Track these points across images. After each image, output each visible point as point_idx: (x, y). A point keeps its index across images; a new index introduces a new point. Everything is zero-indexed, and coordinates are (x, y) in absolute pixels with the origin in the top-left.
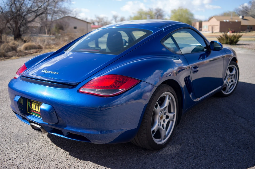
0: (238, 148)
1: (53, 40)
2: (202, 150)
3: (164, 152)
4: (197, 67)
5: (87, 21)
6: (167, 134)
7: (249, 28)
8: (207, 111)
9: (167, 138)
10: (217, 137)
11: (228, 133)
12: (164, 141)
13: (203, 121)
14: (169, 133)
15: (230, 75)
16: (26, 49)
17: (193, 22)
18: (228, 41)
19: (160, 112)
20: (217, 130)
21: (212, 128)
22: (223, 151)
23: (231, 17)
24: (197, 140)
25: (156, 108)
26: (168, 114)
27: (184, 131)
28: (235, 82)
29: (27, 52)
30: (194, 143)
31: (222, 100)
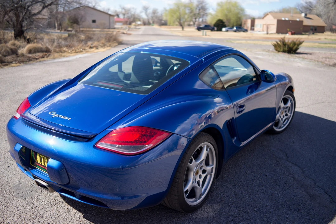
0: (288, 209)
1: (65, 39)
2: (245, 212)
3: (199, 215)
4: (243, 106)
5: (110, 13)
6: (203, 191)
7: (312, 30)
8: (253, 155)
9: (203, 197)
10: (264, 193)
11: (278, 187)
12: (199, 201)
13: (249, 170)
14: (205, 190)
15: (284, 108)
16: (30, 52)
17: (244, 19)
18: (286, 49)
19: (196, 167)
20: (264, 183)
21: (258, 180)
22: (270, 215)
23: (291, 15)
24: (240, 197)
25: (191, 164)
26: (205, 168)
27: (224, 184)
28: (290, 116)
29: (31, 57)
30: (236, 202)
31: (274, 138)
